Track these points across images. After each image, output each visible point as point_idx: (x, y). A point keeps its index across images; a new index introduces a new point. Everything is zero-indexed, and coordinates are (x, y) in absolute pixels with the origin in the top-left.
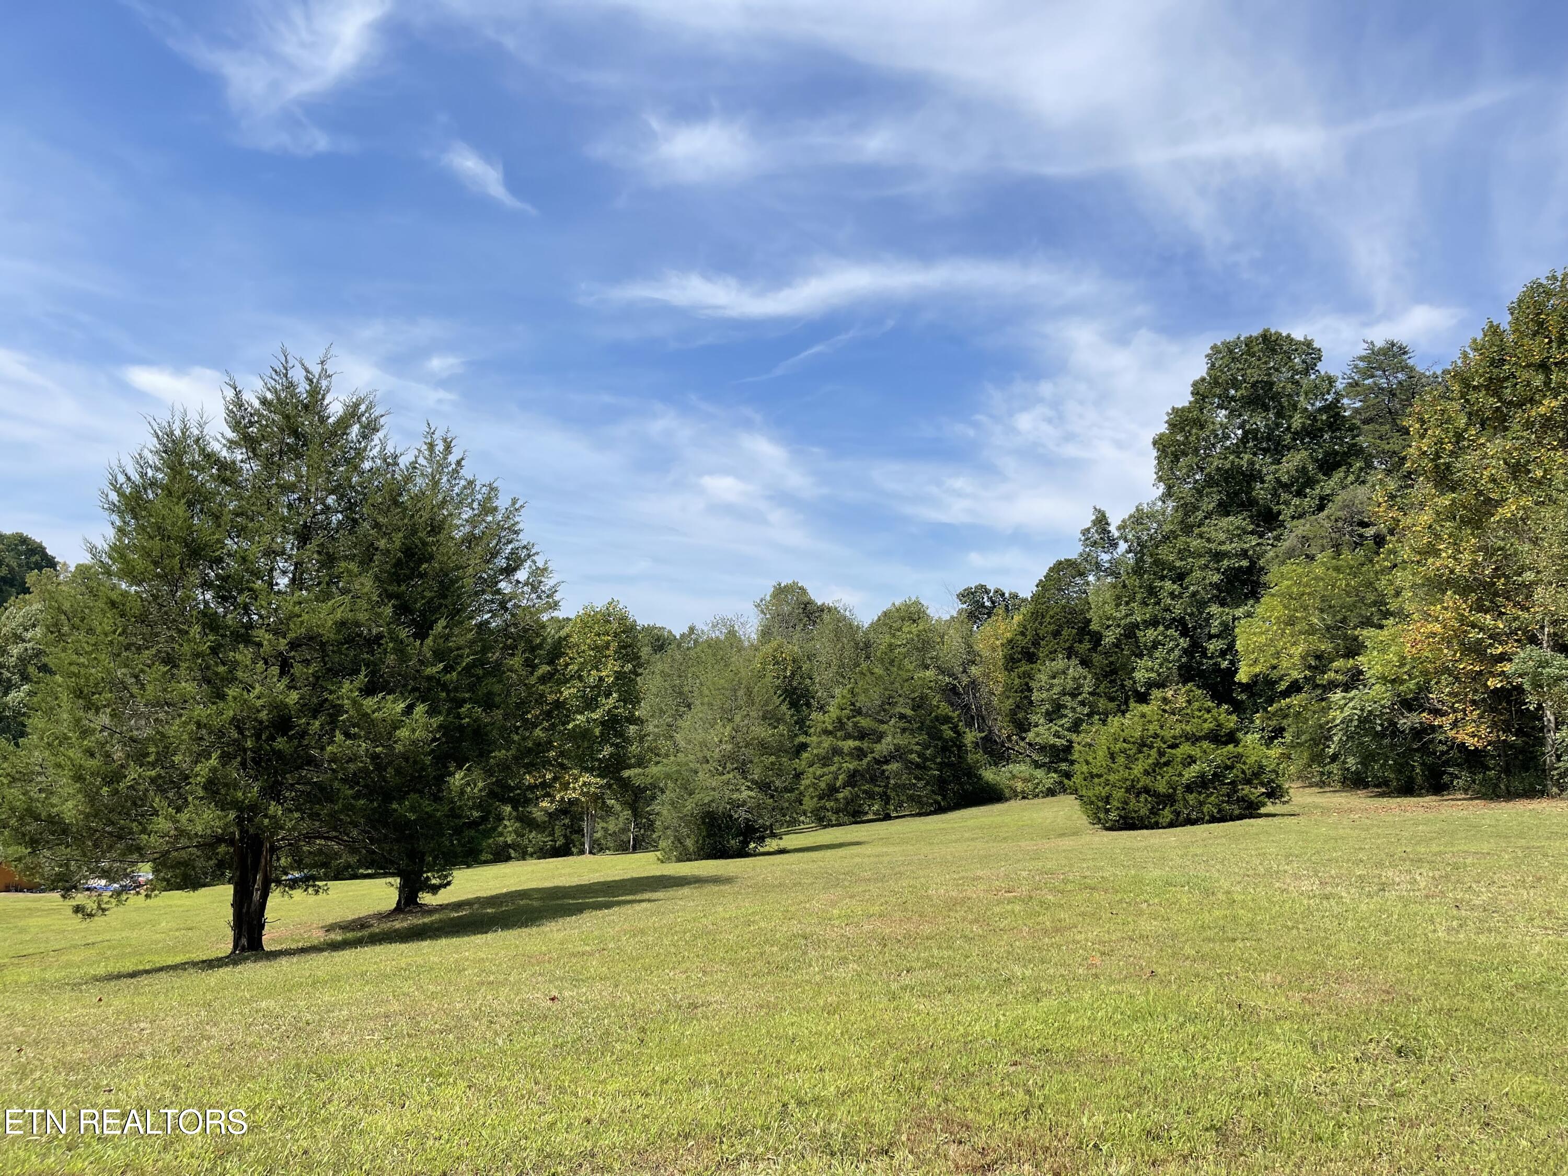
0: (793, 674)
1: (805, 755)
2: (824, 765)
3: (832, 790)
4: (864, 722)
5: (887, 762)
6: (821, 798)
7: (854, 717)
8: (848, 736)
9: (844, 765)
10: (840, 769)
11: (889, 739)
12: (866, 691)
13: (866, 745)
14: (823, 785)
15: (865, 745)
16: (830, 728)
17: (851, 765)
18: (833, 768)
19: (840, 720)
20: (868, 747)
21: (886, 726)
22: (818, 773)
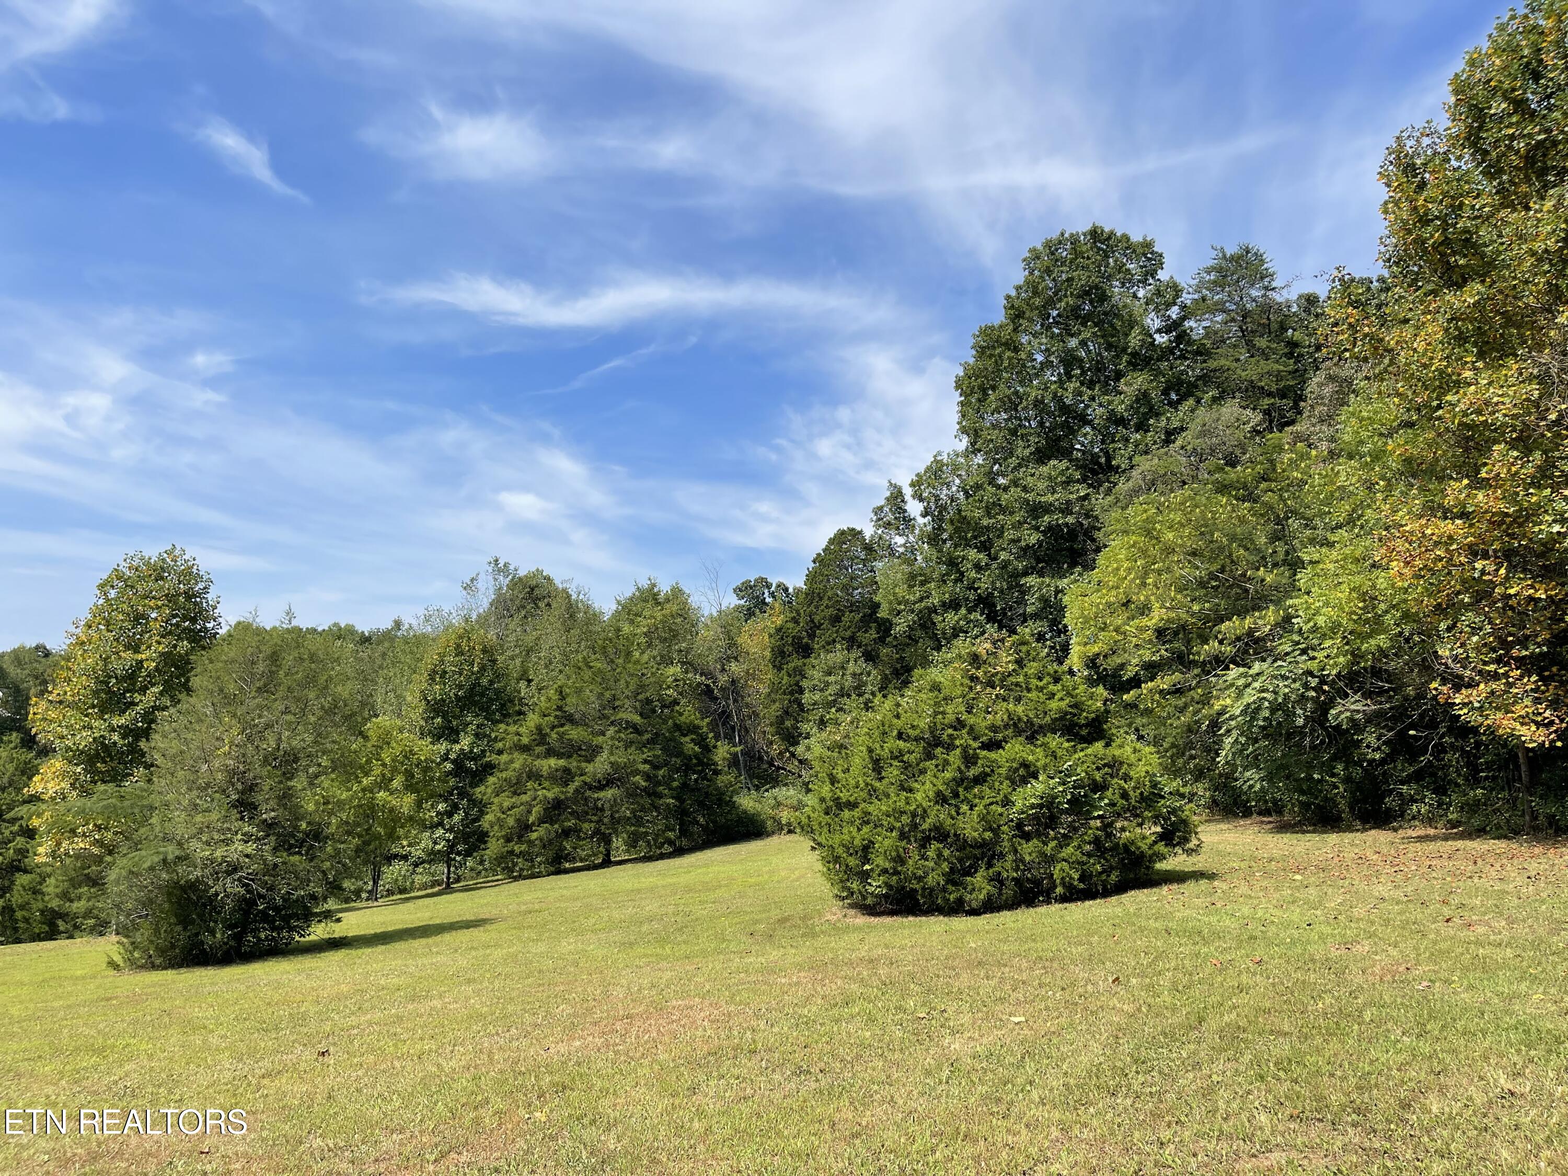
0: (483, 668)
1: (491, 780)
2: (515, 793)
3: (524, 827)
4: (575, 733)
5: (601, 788)
6: (508, 840)
7: (562, 725)
8: (550, 753)
9: (540, 793)
10: (535, 799)
11: (605, 755)
12: (579, 691)
13: (575, 764)
14: (511, 822)
15: (573, 764)
16: (525, 740)
17: (551, 793)
18: (524, 798)
19: (539, 729)
20: (578, 768)
21: (601, 739)
22: (506, 804)
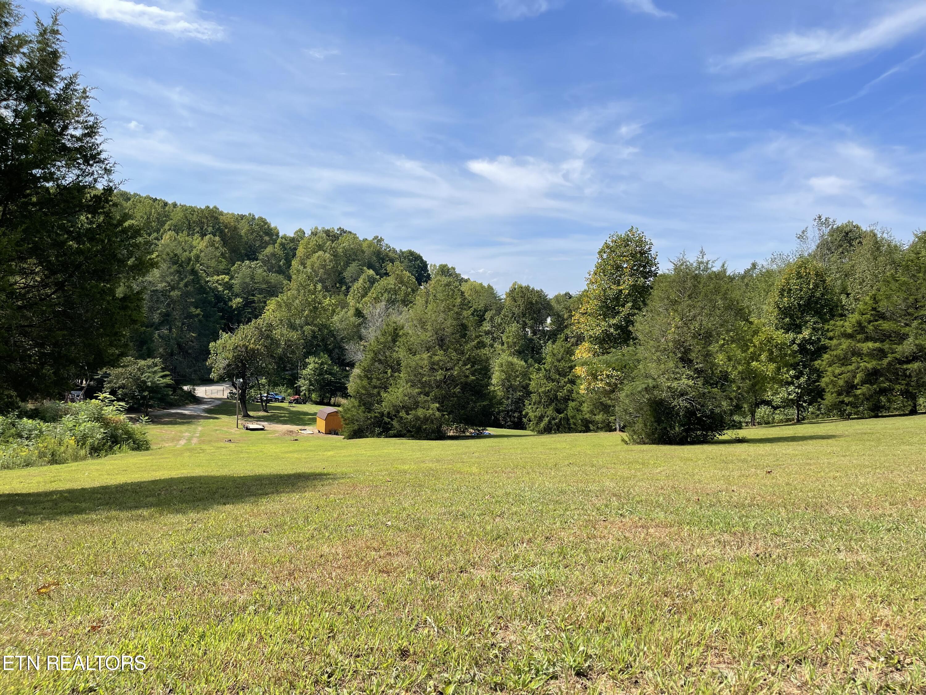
0: (816, 286)
1: (826, 356)
2: (843, 365)
3: (850, 387)
4: (886, 326)
5: (908, 362)
6: (839, 394)
7: (877, 321)
8: (867, 339)
9: (862, 364)
10: (858, 368)
11: (911, 339)
12: (888, 297)
13: (887, 346)
14: (841, 382)
15: (886, 346)
16: (849, 331)
17: (871, 365)
18: (850, 368)
19: (859, 323)
20: (890, 348)
21: (907, 329)
22: (837, 371)
